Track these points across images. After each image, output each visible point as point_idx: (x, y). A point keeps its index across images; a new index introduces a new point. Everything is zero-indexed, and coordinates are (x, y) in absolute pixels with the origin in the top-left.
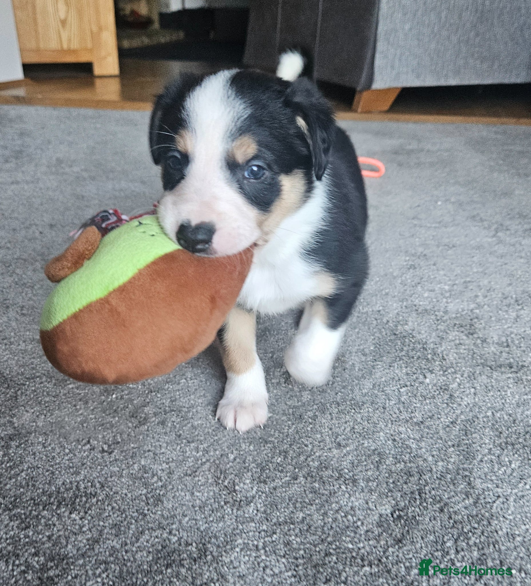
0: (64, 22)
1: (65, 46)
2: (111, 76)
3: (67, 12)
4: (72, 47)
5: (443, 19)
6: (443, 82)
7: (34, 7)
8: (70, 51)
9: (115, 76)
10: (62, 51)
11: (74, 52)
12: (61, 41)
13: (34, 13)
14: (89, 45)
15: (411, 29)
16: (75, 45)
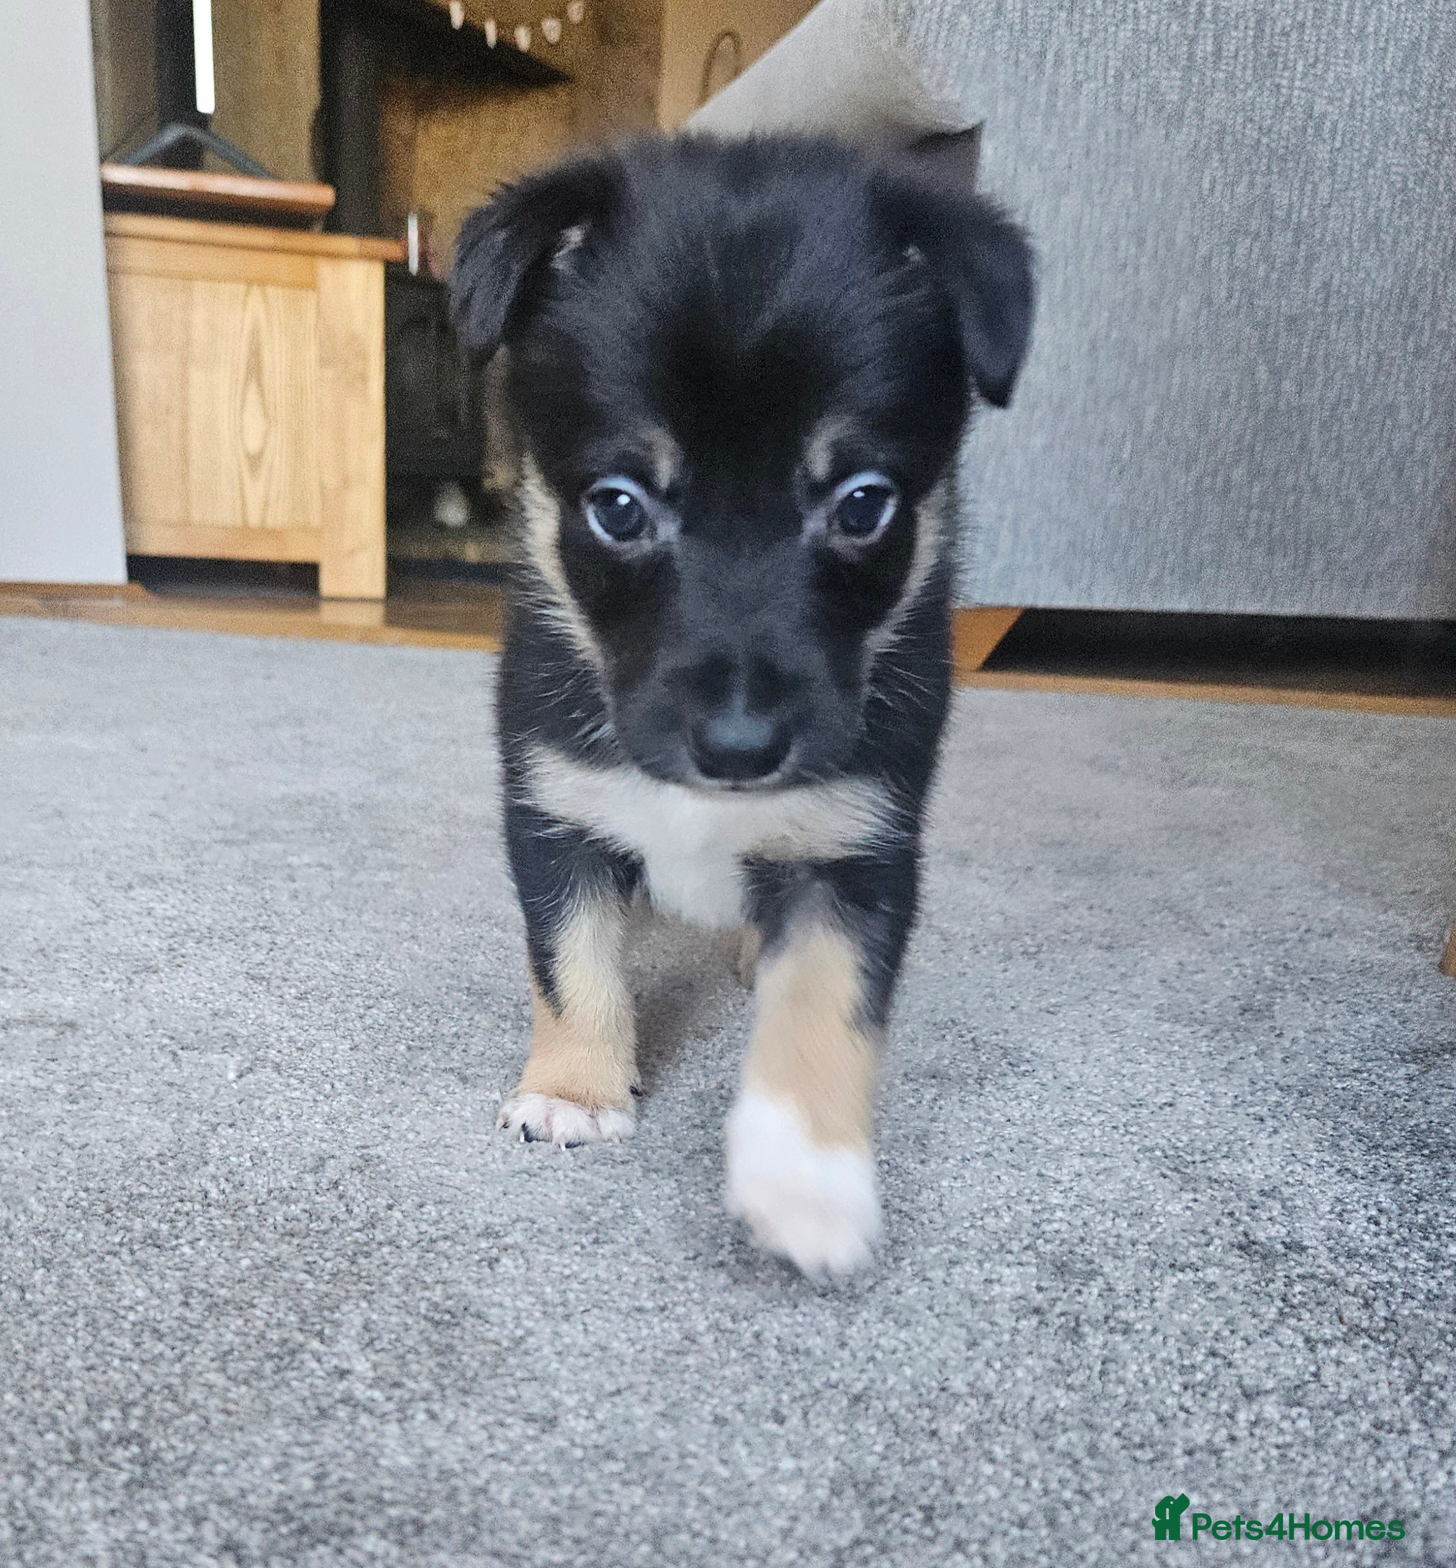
0: (255, 461)
1: (254, 520)
2: (362, 600)
3: (266, 436)
4: (270, 523)
5: (1148, 426)
6: (1148, 603)
7: (185, 419)
8: (266, 533)
9: (372, 601)
10: (245, 530)
11: (274, 534)
12: (244, 505)
13: (184, 432)
14: (315, 521)
15: (1048, 448)
16: (278, 518)
